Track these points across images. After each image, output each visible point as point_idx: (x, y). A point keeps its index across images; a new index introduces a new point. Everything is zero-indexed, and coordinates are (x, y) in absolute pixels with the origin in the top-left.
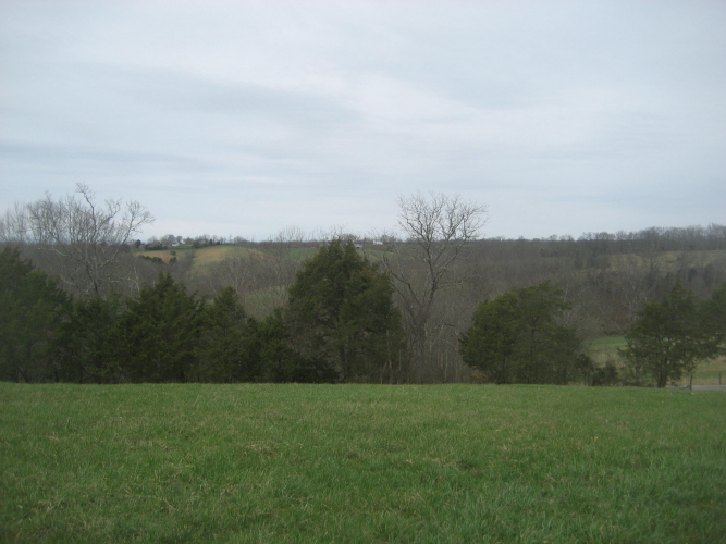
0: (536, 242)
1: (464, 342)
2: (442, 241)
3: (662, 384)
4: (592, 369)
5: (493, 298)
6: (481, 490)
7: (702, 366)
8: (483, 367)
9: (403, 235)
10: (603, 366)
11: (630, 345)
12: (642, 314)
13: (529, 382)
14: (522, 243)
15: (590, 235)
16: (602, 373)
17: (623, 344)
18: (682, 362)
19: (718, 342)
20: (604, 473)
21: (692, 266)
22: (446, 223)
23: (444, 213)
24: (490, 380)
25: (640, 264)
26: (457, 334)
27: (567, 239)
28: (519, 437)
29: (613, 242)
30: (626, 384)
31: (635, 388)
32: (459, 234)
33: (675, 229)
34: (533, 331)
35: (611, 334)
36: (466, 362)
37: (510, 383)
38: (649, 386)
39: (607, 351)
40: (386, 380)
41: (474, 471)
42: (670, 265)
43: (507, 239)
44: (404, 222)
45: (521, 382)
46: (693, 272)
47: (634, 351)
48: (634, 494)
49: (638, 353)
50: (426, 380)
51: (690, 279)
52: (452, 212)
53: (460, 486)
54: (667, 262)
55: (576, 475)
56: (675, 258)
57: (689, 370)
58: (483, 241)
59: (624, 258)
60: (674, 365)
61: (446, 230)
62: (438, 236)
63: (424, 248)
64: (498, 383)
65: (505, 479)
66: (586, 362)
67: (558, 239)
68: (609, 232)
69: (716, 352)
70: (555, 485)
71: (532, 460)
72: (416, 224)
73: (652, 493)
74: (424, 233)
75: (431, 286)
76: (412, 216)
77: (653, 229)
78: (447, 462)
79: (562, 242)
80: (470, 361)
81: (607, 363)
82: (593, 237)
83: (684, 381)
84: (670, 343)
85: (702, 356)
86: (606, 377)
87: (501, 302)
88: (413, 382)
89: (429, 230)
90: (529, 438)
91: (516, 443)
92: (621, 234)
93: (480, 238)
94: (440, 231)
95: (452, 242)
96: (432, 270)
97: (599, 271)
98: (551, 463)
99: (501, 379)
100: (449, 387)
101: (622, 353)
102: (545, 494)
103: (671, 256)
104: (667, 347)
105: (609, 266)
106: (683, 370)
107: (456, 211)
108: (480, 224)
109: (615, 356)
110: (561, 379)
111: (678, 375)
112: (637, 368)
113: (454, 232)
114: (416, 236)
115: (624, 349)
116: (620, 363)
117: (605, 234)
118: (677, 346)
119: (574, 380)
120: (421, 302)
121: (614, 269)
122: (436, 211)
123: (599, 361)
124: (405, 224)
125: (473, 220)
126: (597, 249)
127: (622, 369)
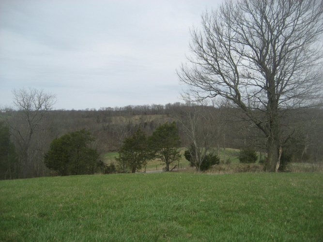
0: (80, 112)
1: (46, 157)
2: (35, 111)
3: (134, 171)
4: (104, 167)
5: (59, 137)
6: (48, 226)
7: (150, 163)
8: (56, 169)
9: (16, 108)
10: (109, 165)
11: (120, 156)
12: (125, 142)
13: (76, 174)
14: (73, 112)
15: (103, 108)
16: (109, 168)
17: (117, 155)
18: (141, 162)
19: (155, 153)
20: (104, 212)
21: (146, 121)
22: (37, 102)
23: (36, 98)
24: (59, 175)
25: (124, 121)
26: (43, 154)
27: (93, 110)
28: (68, 199)
29: (113, 111)
30: (119, 172)
31: (123, 174)
32: (43, 108)
33: (139, 106)
34: (78, 151)
35: (113, 151)
36: (48, 167)
37: (68, 175)
38: (129, 173)
39: (111, 159)
40: (8, 178)
41: (46, 217)
42: (137, 121)
43: (66, 110)
44: (16, 102)
45: (73, 175)
46: (146, 124)
47: (122, 158)
48: (116, 220)
49: (124, 159)
50: (29, 176)
51: (145, 127)
52: (40, 98)
53: (38, 225)
54: (136, 120)
55: (92, 214)
56: (139, 118)
57: (145, 165)
58: (55, 111)
59: (118, 118)
60: (139, 163)
61: (37, 106)
62: (33, 108)
63: (26, 115)
64: (62, 175)
65: (59, 219)
66: (101, 164)
67: (89, 110)
68: (112, 107)
69: (154, 157)
70: (83, 219)
71: (73, 209)
72: (22, 103)
73: (124, 218)
74: (26, 107)
75: (30, 132)
76: (20, 99)
77: (130, 106)
78: (32, 214)
79: (91, 111)
80: (50, 166)
81: (111, 164)
82: (105, 109)
83: (143, 170)
84: (137, 154)
85: (150, 159)
86: (110, 170)
87: (63, 138)
88: (22, 177)
89: (29, 106)
90: (72, 199)
91: (66, 203)
92: (116, 108)
93: (53, 109)
94: (34, 106)
95: (40, 111)
96: (30, 124)
97: (107, 124)
98: (81, 210)
99: (64, 173)
100: (38, 179)
101: (117, 159)
102: (77, 225)
103: (137, 117)
104: (135, 156)
105: (111, 122)
106: (142, 165)
107: (42, 97)
108: (53, 103)
109: (114, 161)
110: (92, 172)
111: (140, 168)
112: (123, 165)
113: (41, 107)
114: (23, 109)
115: (118, 157)
116: (116, 164)
117: (110, 108)
118: (139, 155)
119: (96, 172)
120: (25, 140)
121: (113, 123)
122: (32, 97)
123: (107, 163)
124: (16, 103)
125: (50, 101)
126: (106, 115)
127: (117, 166)
